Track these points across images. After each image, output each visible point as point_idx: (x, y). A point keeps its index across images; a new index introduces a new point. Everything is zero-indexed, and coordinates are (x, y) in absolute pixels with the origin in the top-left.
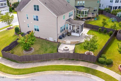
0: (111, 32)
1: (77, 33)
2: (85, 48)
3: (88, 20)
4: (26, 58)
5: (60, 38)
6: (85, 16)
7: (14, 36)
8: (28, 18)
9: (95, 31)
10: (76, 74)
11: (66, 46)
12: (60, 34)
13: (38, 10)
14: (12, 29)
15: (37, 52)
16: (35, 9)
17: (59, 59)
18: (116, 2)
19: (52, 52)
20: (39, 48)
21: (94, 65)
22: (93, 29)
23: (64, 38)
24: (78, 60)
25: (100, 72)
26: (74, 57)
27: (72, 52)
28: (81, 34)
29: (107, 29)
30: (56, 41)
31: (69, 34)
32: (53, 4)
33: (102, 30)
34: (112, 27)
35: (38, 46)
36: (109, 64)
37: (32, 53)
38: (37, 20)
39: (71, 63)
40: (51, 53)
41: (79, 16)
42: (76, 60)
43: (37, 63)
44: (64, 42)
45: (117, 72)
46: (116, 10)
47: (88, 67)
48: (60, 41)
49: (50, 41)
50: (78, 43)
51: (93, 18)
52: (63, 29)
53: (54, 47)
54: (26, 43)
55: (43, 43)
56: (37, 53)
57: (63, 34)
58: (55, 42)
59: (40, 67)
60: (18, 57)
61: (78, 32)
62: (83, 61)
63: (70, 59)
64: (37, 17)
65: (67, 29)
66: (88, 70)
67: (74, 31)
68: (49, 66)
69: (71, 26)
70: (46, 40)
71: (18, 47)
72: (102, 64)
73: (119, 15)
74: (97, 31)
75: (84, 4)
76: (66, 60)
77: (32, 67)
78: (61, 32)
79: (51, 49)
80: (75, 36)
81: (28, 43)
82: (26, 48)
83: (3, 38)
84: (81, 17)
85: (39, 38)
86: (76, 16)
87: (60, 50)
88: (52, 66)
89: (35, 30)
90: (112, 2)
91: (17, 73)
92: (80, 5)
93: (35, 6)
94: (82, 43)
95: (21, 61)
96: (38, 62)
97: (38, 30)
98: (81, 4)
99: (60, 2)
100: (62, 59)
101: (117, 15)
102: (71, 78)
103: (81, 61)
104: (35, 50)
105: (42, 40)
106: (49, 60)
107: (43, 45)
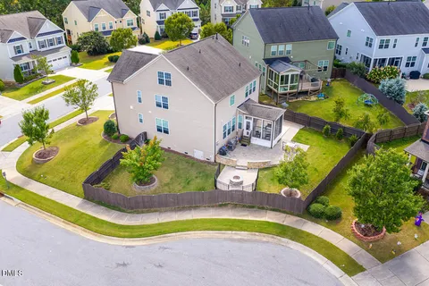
0: (353, 137)
1: (265, 139)
2: (281, 181)
3: (300, 99)
4: (144, 202)
5: (222, 152)
6: (292, 88)
7: (102, 144)
8: (140, 101)
9: (316, 132)
10: (257, 238)
11: (237, 173)
12: (222, 142)
13: (169, 83)
14: (93, 121)
15: (166, 188)
16: (161, 82)
17: (221, 206)
18: (381, 47)
19: (203, 189)
20: (170, 176)
21: (297, 221)
22: (309, 125)
23: (232, 153)
24: (263, 208)
25: (309, 235)
26: (255, 200)
27: (250, 190)
28: (275, 142)
29: (344, 128)
30: (213, 160)
31: (244, 141)
32: (203, 67)
33: (333, 130)
34: (358, 124)
35: (166, 172)
36: (333, 219)
37: (155, 190)
38: (166, 107)
39: (247, 215)
40: (200, 189)
41: (276, 87)
42: (259, 208)
43: (169, 214)
44: (231, 164)
45: (346, 236)
46: (382, 69)
47: (285, 223)
48: (222, 160)
49: (197, 160)
50: (266, 166)
51: (315, 92)
52: (229, 130)
53: (207, 176)
54: (142, 167)
55: (180, 166)
56: (166, 191)
57: (229, 143)
58: (209, 163)
59: (177, 222)
60: (124, 198)
61: (267, 137)
62: (274, 210)
63: (244, 206)
64: (165, 99)
65: (240, 127)
66: (283, 231)
67: (258, 135)
68: (198, 220)
69: (251, 122)
70: (185, 155)
71: (117, 173)
72: (317, 217)
73: (383, 86)
74: (321, 134)
75: (289, 52)
76: (235, 206)
77: (157, 222)
78: (225, 136)
79: (198, 180)
80: (260, 146)
81: (146, 165)
82: (141, 177)
83: (75, 149)
84: (281, 91)
85: (168, 150)
86: (267, 86)
87: (220, 183)
88: (204, 221)
89: (159, 130)
90: (370, 46)
91: (127, 234)
92: (278, 55)
93: (160, 74)
94: (275, 166)
95: (132, 209)
96: (172, 211)
97: (166, 132)
98: (281, 52)
99: (222, 58)
100: (225, 205)
101: (380, 87)
102: (246, 245)
103: (271, 210)
104: (161, 182)
105: (175, 157)
106: (196, 208)
107: (178, 169)
